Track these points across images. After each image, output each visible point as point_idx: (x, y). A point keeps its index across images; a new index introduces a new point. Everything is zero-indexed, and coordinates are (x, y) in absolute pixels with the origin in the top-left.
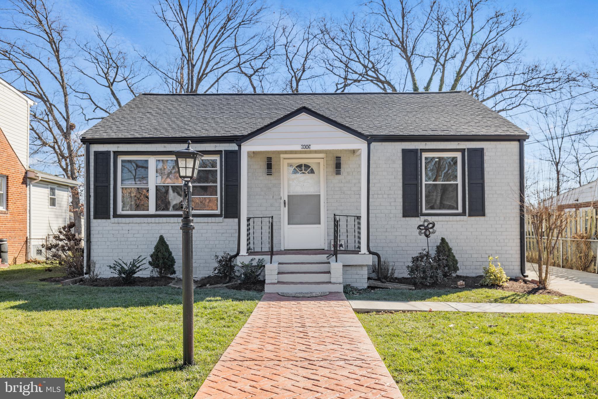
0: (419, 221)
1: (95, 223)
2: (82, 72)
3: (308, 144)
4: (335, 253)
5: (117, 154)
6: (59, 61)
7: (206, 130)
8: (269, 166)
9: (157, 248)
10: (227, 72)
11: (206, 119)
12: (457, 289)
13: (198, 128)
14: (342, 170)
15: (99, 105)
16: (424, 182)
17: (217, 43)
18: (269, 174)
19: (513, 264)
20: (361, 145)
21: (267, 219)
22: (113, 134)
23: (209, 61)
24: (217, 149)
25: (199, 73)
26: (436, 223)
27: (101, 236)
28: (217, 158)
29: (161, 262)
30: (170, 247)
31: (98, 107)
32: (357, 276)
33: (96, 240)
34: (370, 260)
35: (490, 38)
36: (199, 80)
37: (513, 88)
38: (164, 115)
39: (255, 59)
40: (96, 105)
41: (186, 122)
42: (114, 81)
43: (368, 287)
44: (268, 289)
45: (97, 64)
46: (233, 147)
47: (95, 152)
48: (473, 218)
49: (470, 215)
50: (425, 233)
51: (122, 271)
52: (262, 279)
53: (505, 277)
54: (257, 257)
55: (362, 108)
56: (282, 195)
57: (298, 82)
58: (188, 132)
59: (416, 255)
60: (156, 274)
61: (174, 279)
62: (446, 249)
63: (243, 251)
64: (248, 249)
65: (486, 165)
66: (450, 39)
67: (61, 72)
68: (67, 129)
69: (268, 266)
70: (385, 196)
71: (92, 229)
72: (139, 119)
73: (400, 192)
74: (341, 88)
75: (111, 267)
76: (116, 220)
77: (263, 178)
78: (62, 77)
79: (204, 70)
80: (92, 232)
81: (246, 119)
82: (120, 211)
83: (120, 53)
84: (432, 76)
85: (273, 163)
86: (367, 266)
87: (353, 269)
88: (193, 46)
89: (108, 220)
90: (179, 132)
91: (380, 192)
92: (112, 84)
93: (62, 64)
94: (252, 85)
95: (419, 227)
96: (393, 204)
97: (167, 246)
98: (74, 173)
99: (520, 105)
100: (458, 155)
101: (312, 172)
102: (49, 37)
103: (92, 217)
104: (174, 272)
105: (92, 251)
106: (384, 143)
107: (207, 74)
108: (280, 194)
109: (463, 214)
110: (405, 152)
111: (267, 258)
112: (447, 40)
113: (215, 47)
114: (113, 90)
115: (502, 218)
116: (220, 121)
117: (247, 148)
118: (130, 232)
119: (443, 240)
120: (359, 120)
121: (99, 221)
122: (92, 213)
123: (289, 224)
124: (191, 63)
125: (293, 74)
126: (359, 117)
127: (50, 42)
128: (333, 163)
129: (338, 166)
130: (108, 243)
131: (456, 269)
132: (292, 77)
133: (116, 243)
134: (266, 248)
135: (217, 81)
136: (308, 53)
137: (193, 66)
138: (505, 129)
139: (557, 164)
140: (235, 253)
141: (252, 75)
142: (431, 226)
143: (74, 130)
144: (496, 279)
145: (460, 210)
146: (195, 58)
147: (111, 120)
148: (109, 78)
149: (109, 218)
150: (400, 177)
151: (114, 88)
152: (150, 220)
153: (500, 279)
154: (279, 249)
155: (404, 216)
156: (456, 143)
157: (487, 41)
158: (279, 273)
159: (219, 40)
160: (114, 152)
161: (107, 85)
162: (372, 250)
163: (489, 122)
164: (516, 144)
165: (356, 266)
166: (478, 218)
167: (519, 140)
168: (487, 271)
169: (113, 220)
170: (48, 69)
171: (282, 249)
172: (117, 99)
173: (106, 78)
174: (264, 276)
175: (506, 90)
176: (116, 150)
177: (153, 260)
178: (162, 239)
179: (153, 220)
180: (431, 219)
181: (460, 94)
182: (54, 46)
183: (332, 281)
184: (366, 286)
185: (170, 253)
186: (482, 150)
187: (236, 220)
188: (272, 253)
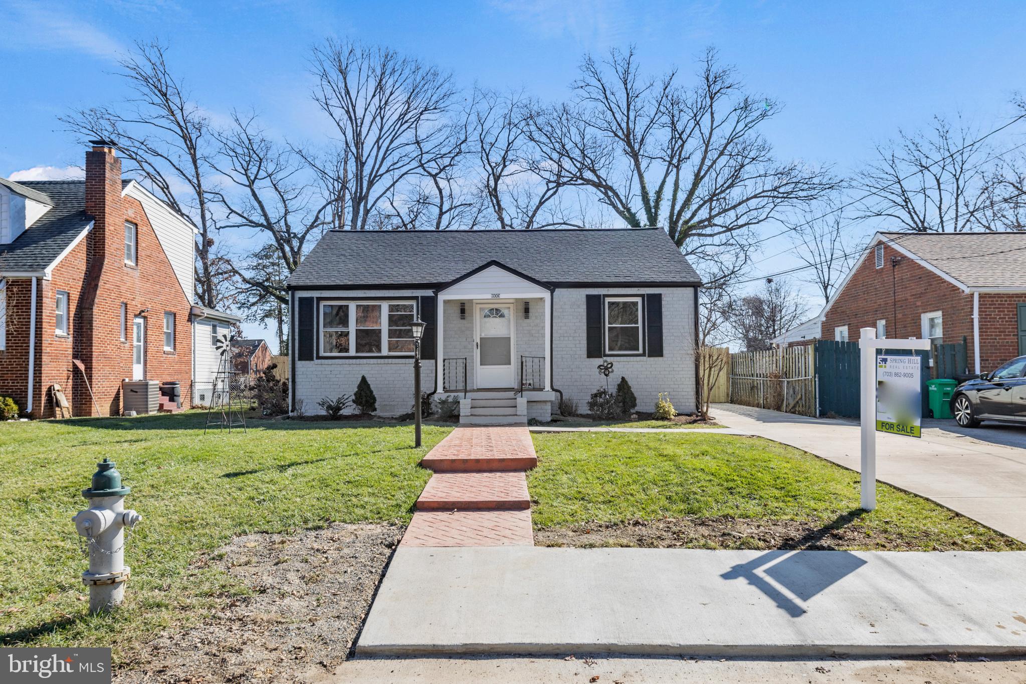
0: (599, 361)
1: (299, 364)
2: (215, 168)
3: (498, 293)
4: (521, 390)
5: (319, 299)
6: (195, 162)
7: (403, 276)
8: (463, 311)
9: (359, 387)
10: (406, 173)
11: (400, 262)
12: (630, 421)
13: (395, 273)
14: (530, 314)
15: (234, 209)
16: (607, 325)
17: (394, 136)
18: (463, 318)
19: (690, 400)
20: (546, 294)
21: (461, 360)
22: (315, 281)
23: (384, 159)
24: (414, 295)
25: (371, 174)
26: (614, 363)
27: (305, 376)
28: (413, 303)
29: (364, 399)
30: (371, 386)
31: (233, 211)
32: (541, 411)
33: (301, 380)
34: (553, 396)
35: (737, 130)
36: (371, 184)
37: (765, 194)
38: (358, 257)
39: (442, 157)
40: (230, 209)
41: (382, 266)
42: (256, 178)
43: (552, 420)
44: (462, 420)
45: (235, 159)
46: (429, 293)
47: (299, 298)
48: (652, 359)
49: (649, 356)
50: (604, 373)
51: (329, 407)
52: (457, 414)
53: (673, 411)
54: (452, 394)
55: (554, 249)
56: (474, 338)
57: (496, 180)
58: (386, 279)
59: (595, 391)
60: (357, 412)
61: (375, 416)
62: (626, 387)
63: (440, 389)
64: (444, 388)
65: (663, 310)
66: (684, 136)
67: (198, 175)
68: (204, 246)
69: (462, 401)
70: (571, 338)
71: (296, 370)
72: (335, 263)
73: (584, 335)
74: (553, 188)
75: (320, 404)
76: (320, 361)
77: (457, 322)
78: (198, 181)
79: (377, 171)
80: (297, 373)
81: (439, 263)
82: (322, 354)
83: (263, 140)
84: (665, 178)
85: (466, 308)
86: (551, 402)
87: (538, 404)
88: (363, 139)
89: (312, 362)
90: (378, 278)
91: (565, 335)
92: (253, 182)
93: (198, 165)
94: (438, 187)
95: (599, 367)
96: (577, 346)
97: (369, 385)
98: (212, 302)
99: (767, 218)
100: (639, 300)
101: (502, 316)
102: (182, 131)
103: (297, 359)
104: (375, 410)
105: (296, 391)
106: (569, 289)
107: (381, 175)
108: (472, 337)
109: (643, 355)
110: (589, 297)
111: (462, 395)
112: (680, 138)
113: (392, 142)
114: (255, 190)
115: (679, 359)
116: (414, 265)
117: (443, 297)
118: (332, 373)
119: (623, 378)
120: (549, 264)
121: (303, 362)
122: (297, 355)
123: (481, 365)
124: (360, 161)
125: (491, 172)
126: (550, 260)
127: (183, 137)
128: (521, 307)
129: (527, 310)
130: (311, 383)
131: (634, 405)
132: (490, 175)
133: (320, 383)
134: (461, 386)
135: (393, 185)
136: (509, 144)
137: (363, 164)
138: (684, 275)
139: (826, 288)
140: (433, 390)
141: (437, 174)
142: (609, 366)
143: (213, 246)
144: (665, 412)
145: (641, 351)
146: (365, 155)
147: (308, 264)
148: (250, 175)
149: (313, 360)
150: (585, 320)
151: (255, 187)
152: (351, 361)
153: (668, 413)
154: (472, 388)
155: (588, 357)
156: (636, 289)
157: (733, 134)
158: (472, 408)
159: (396, 133)
160: (317, 298)
161: (248, 183)
162: (555, 387)
163: (672, 267)
164: (690, 291)
165: (541, 401)
166: (656, 359)
167: (694, 286)
168: (657, 406)
169: (316, 361)
170: (179, 170)
171: (475, 388)
172: (260, 203)
173: (246, 175)
174: (459, 411)
175: (755, 197)
176: (319, 295)
177: (356, 398)
178: (364, 378)
179: (354, 361)
180: (609, 359)
181: (656, 231)
182: (188, 142)
183: (518, 413)
184: (549, 419)
185: (371, 392)
186: (660, 295)
187: (433, 361)
188: (466, 391)
